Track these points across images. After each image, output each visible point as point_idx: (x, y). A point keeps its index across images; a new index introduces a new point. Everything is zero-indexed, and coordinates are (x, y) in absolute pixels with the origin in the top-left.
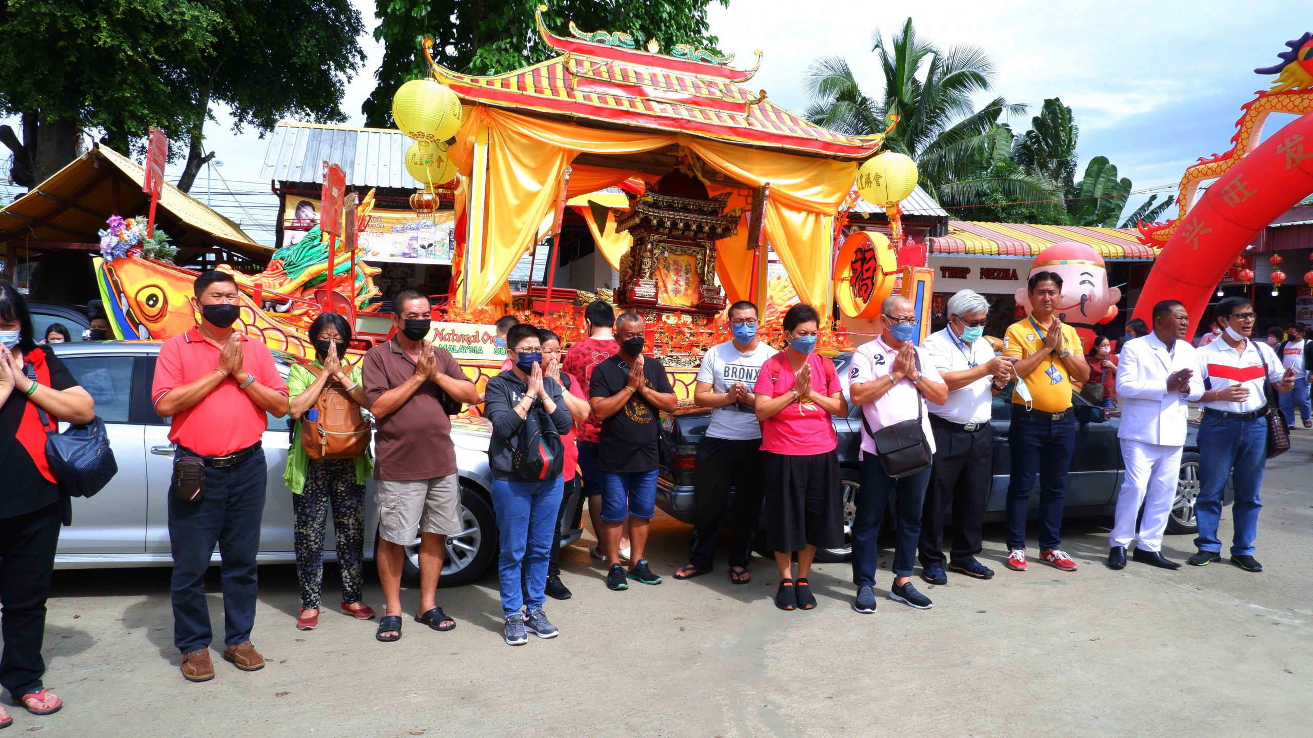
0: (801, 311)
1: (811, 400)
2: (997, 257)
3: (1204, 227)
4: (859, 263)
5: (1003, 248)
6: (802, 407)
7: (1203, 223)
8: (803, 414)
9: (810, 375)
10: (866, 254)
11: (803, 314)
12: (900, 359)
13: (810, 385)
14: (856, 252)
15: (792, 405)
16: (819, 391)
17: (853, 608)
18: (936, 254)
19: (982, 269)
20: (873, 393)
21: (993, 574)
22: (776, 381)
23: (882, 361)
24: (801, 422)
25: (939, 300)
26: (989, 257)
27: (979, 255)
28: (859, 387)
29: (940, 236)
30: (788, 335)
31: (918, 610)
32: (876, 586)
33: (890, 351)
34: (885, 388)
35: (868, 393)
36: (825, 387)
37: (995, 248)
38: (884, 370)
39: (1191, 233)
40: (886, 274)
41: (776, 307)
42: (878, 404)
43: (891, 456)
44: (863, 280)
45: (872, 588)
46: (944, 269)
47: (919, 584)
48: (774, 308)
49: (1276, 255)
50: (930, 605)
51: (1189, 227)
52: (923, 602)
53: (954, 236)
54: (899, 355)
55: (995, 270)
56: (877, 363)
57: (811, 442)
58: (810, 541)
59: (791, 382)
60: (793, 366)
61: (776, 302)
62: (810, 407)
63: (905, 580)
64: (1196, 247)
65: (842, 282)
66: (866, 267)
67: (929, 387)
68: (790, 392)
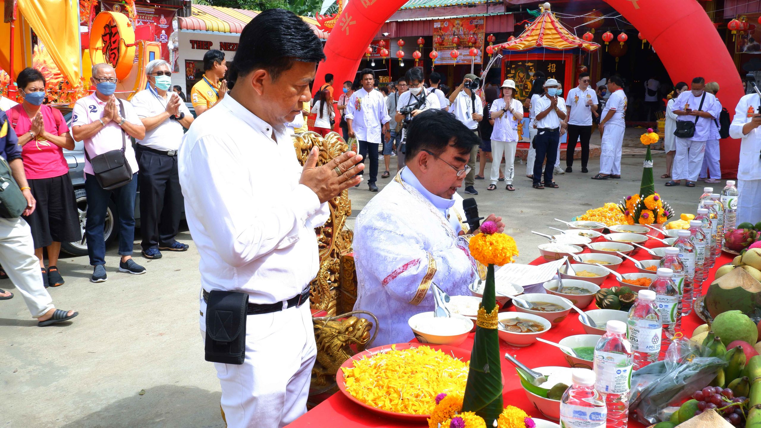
0: (30, 74)
1: (45, 138)
2: (229, 34)
3: (351, 20)
4: (108, 36)
5: (233, 28)
6: (38, 144)
7: (351, 17)
8: (39, 149)
9: (42, 120)
10: (112, 29)
11: (31, 76)
12: (107, 109)
13: (43, 127)
14: (105, 27)
15: (30, 143)
16: (51, 132)
17: (91, 281)
18: (184, 30)
19: (221, 43)
20: (89, 133)
21: (188, 247)
22: (15, 126)
23: (95, 110)
24: (37, 155)
25: (191, 66)
26: (223, 34)
27: (216, 32)
28: (77, 128)
29: (186, 16)
30: (21, 91)
31: (136, 276)
32: (105, 265)
33: (100, 103)
34: (97, 129)
35: (84, 132)
36: (55, 129)
37: (227, 29)
38: (97, 117)
39: (345, 23)
40: (128, 46)
41: (50, 70)
42: (94, 140)
43: (103, 175)
44: (112, 50)
45: (104, 267)
46: (193, 42)
47: (140, 261)
48: (48, 71)
49: (401, 40)
50: (144, 271)
51: (343, 19)
52: (139, 270)
53: (198, 16)
54: (106, 106)
55: (230, 44)
56: (91, 111)
57: (48, 169)
58: (56, 239)
59: (28, 126)
60: (28, 114)
61: (49, 66)
62: (45, 143)
63: (127, 258)
64: (348, 33)
65: (96, 51)
66: (113, 39)
67: (130, 127)
68: (28, 133)
